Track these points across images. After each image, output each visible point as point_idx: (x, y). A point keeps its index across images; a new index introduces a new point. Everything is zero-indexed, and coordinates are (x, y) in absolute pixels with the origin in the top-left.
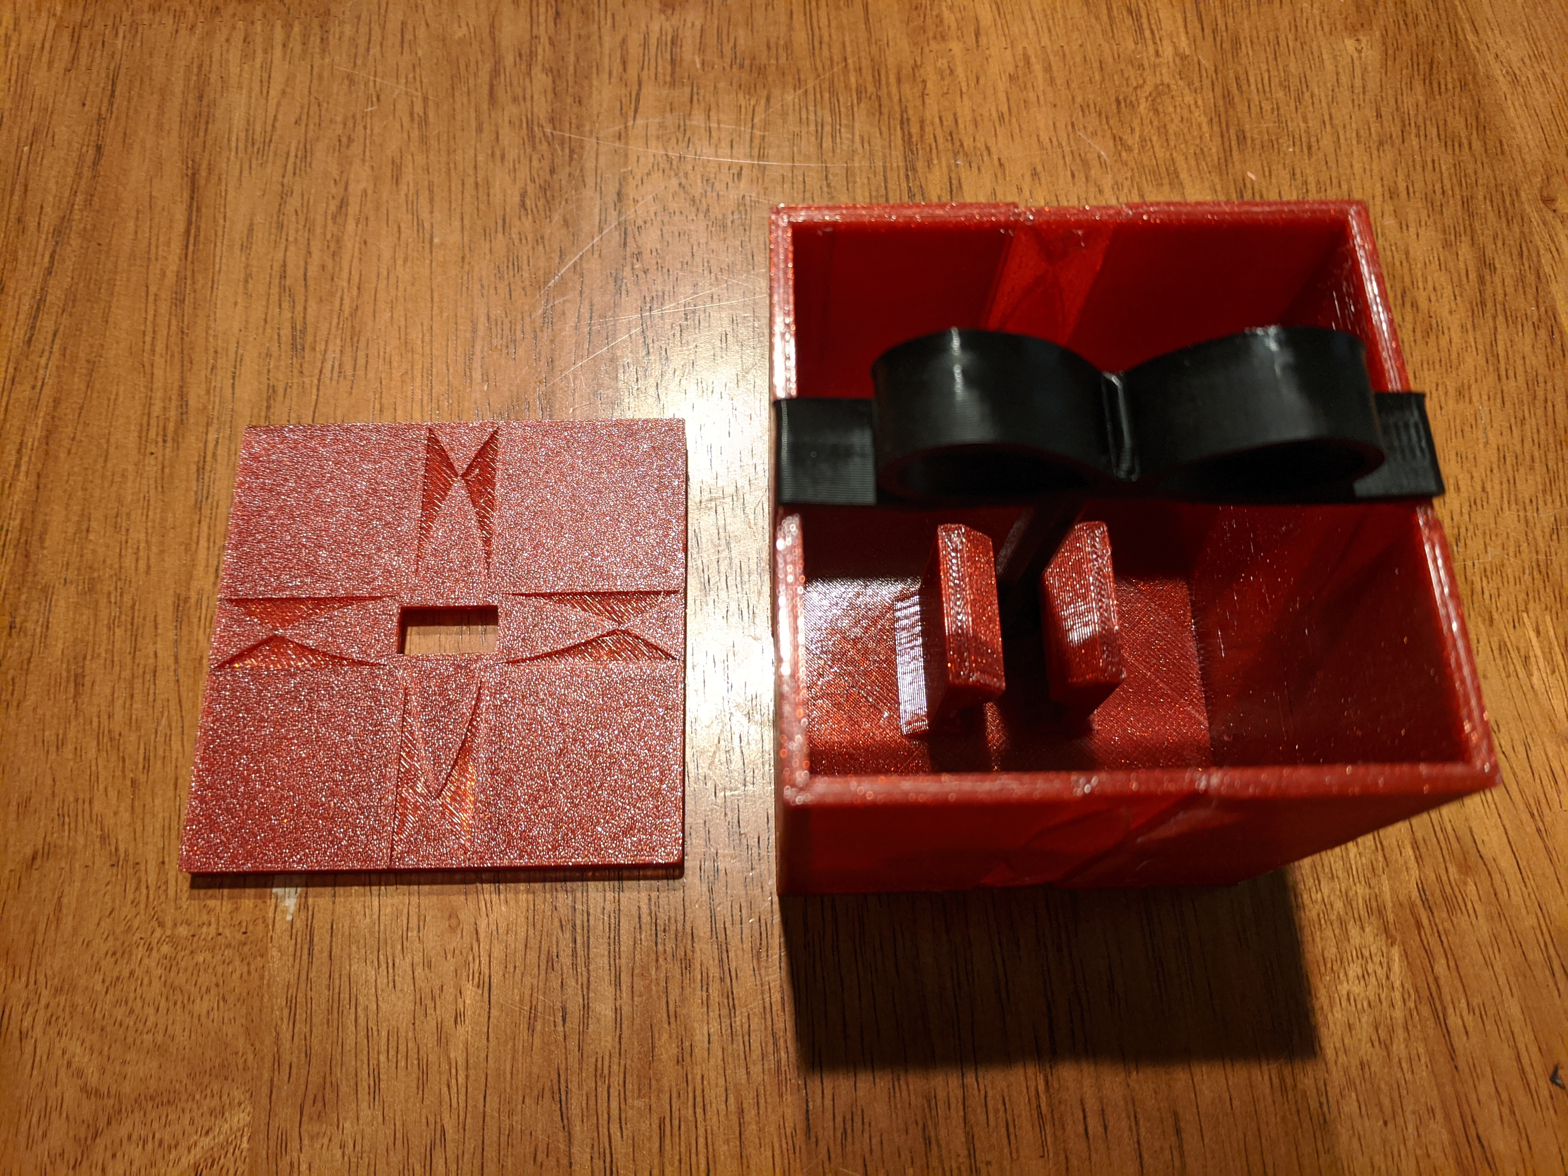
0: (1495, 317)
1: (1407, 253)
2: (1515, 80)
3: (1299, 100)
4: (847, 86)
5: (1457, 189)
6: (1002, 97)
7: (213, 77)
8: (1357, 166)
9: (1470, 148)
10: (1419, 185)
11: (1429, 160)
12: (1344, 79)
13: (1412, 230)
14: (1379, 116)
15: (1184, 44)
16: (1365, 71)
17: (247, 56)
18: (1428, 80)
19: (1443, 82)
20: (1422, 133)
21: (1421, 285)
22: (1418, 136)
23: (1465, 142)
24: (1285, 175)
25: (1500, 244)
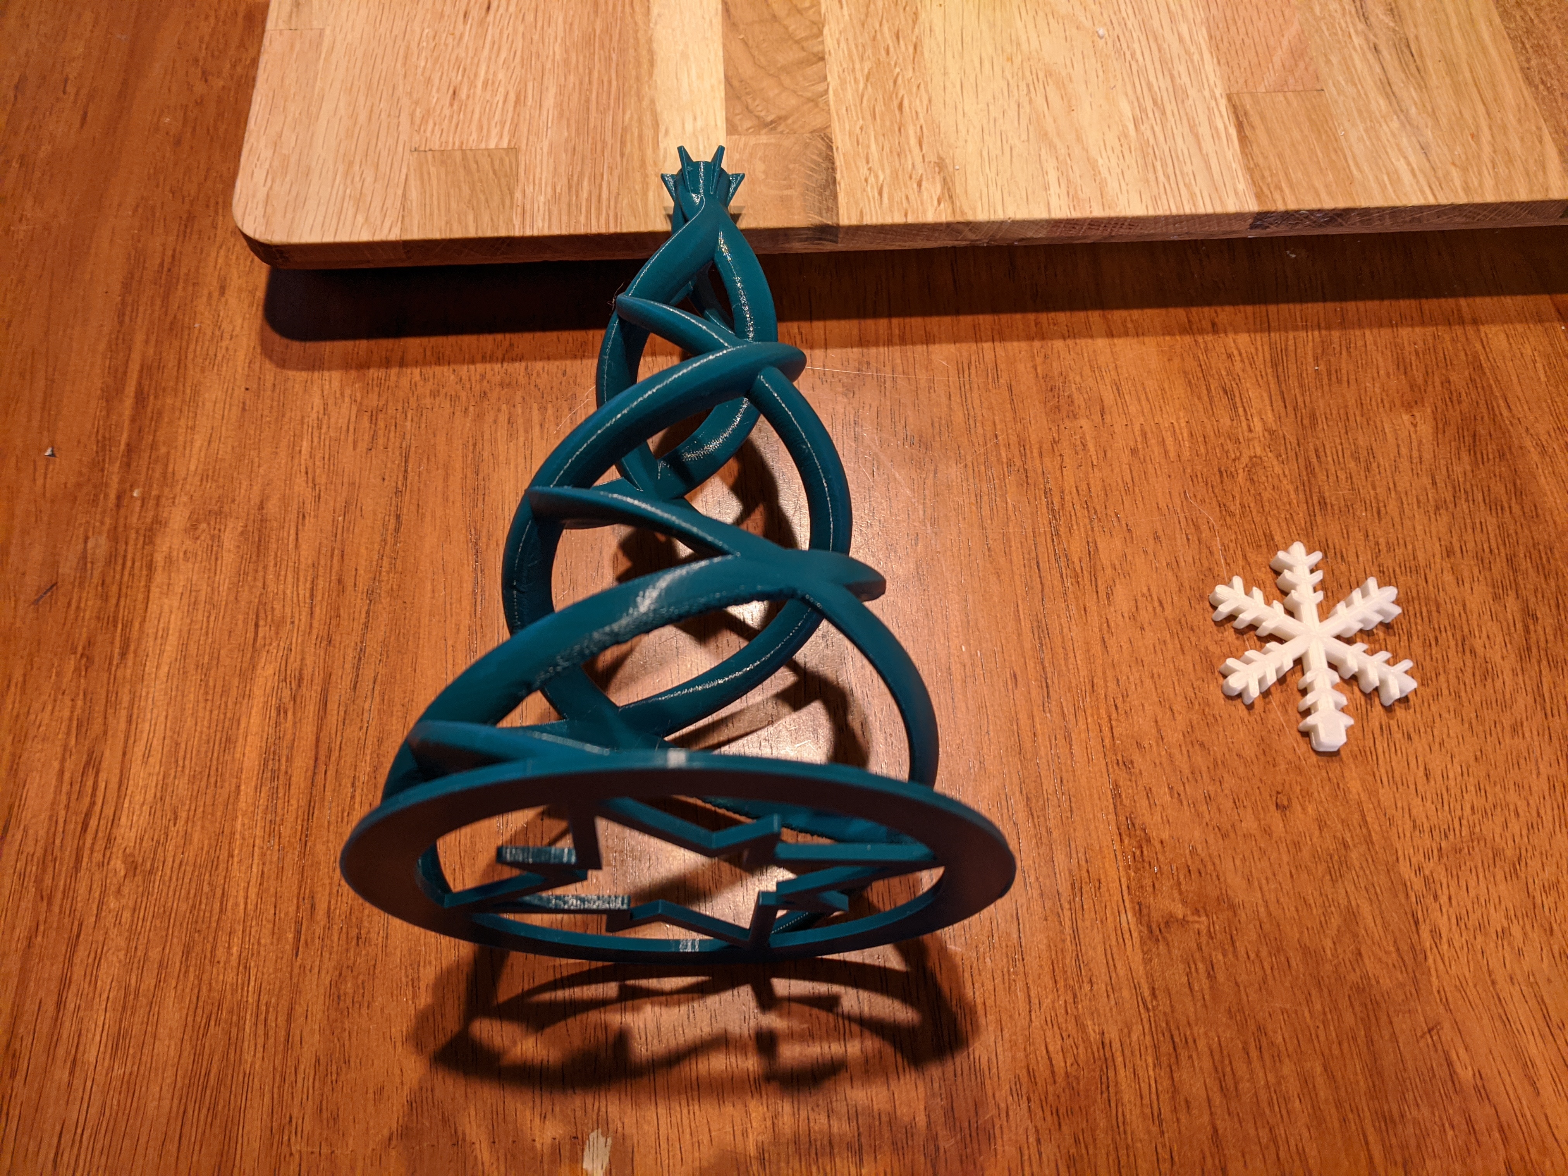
0: (1539, 662)
1: (1464, 606)
2: (1543, 451)
3: (1368, 469)
4: (999, 461)
5: (1501, 547)
6: (1125, 467)
7: (486, 454)
8: (1419, 528)
9: (1511, 512)
10: (1471, 545)
11: (1478, 521)
12: (1404, 451)
13: (1467, 585)
14: (1434, 483)
15: (1270, 417)
16: (1420, 443)
17: (511, 436)
18: (1472, 450)
19: (1484, 452)
20: (1470, 498)
21: (1477, 633)
22: (1467, 500)
23: (1506, 505)
24: (1360, 536)
25: (1540, 596)
